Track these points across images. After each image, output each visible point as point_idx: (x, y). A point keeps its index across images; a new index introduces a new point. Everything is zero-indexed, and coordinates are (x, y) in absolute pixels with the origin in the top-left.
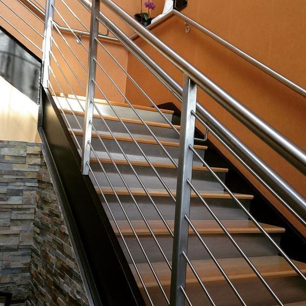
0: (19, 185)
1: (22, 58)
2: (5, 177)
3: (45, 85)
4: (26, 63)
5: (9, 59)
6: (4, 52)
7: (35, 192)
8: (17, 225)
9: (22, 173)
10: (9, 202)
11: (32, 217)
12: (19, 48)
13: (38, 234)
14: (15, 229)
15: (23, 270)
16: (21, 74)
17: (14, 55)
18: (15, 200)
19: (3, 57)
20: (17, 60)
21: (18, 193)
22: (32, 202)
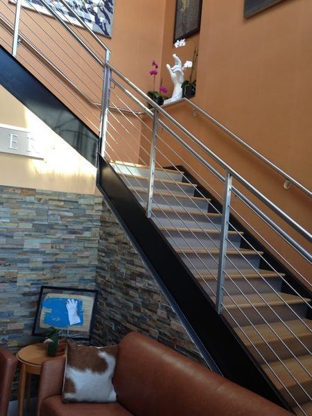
0: (89, 224)
1: (87, 136)
2: (82, 218)
3: (103, 155)
4: (89, 139)
5: (79, 136)
6: (75, 132)
7: (99, 229)
8: (87, 251)
9: (91, 216)
10: (83, 235)
11: (97, 246)
12: (85, 129)
13: (103, 257)
14: (86, 254)
15: (91, 281)
16: (86, 147)
17: (82, 134)
18: (87, 234)
19: (75, 135)
20: (84, 137)
21: (88, 229)
22: (97, 235)
